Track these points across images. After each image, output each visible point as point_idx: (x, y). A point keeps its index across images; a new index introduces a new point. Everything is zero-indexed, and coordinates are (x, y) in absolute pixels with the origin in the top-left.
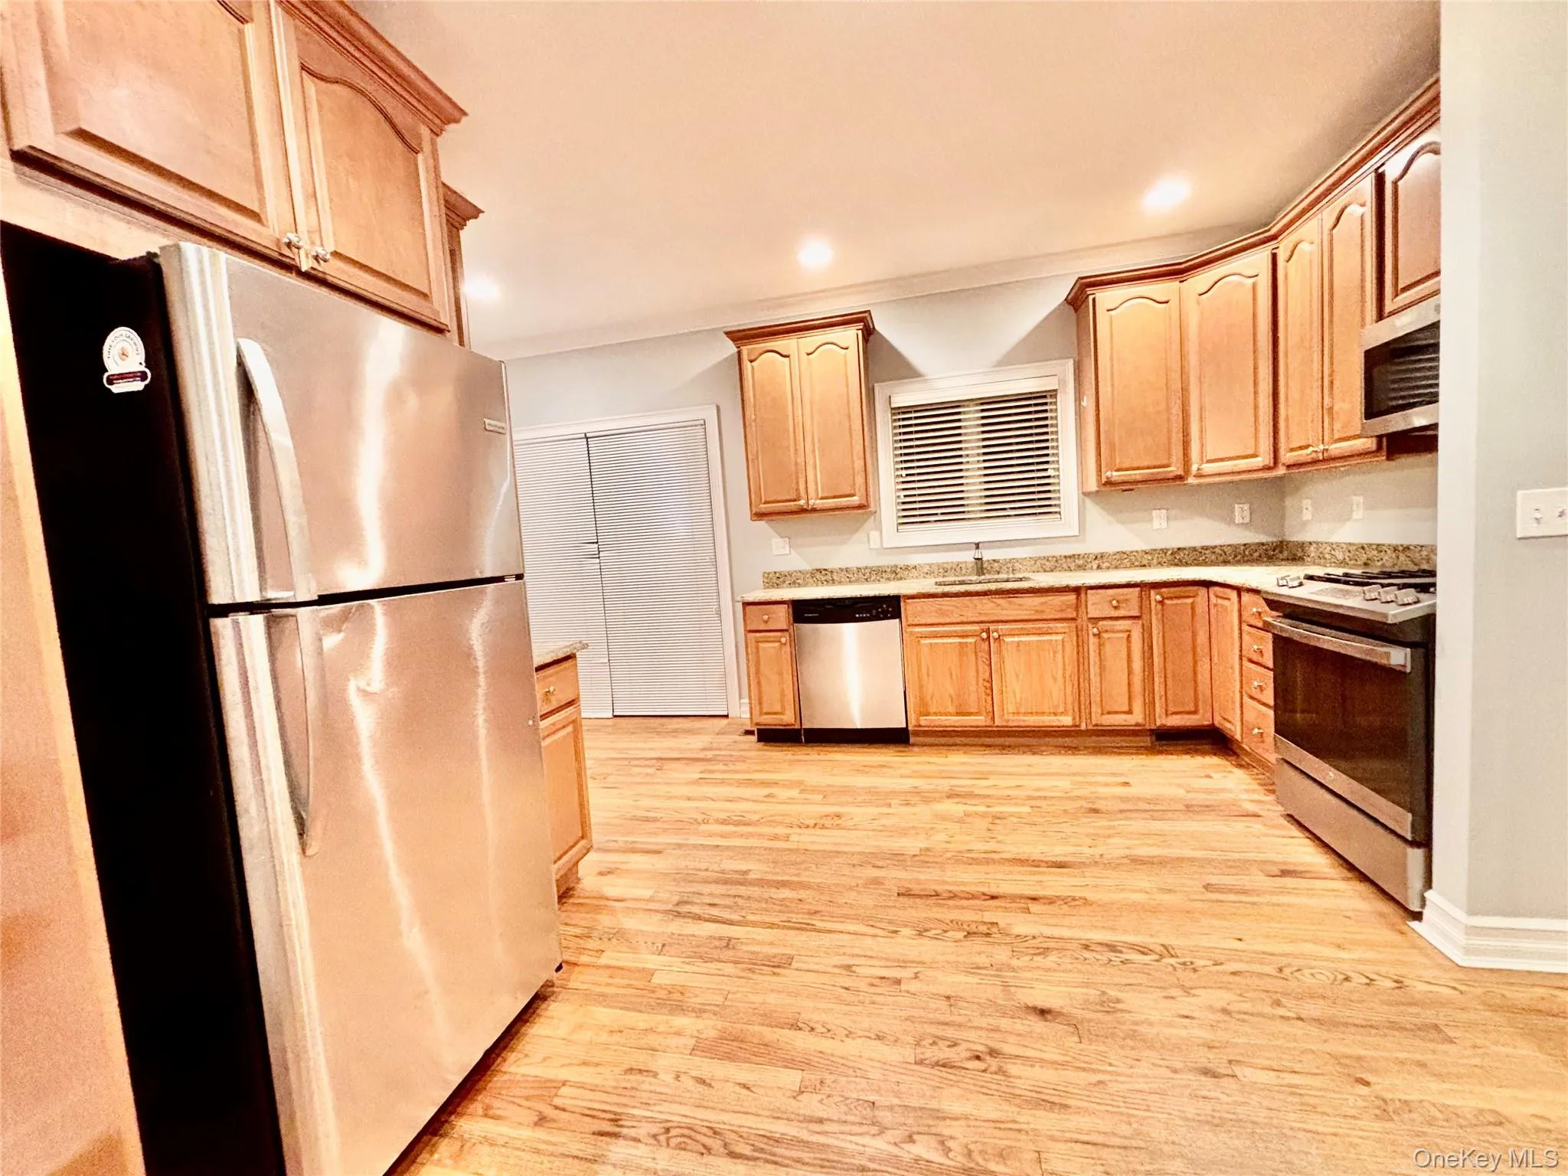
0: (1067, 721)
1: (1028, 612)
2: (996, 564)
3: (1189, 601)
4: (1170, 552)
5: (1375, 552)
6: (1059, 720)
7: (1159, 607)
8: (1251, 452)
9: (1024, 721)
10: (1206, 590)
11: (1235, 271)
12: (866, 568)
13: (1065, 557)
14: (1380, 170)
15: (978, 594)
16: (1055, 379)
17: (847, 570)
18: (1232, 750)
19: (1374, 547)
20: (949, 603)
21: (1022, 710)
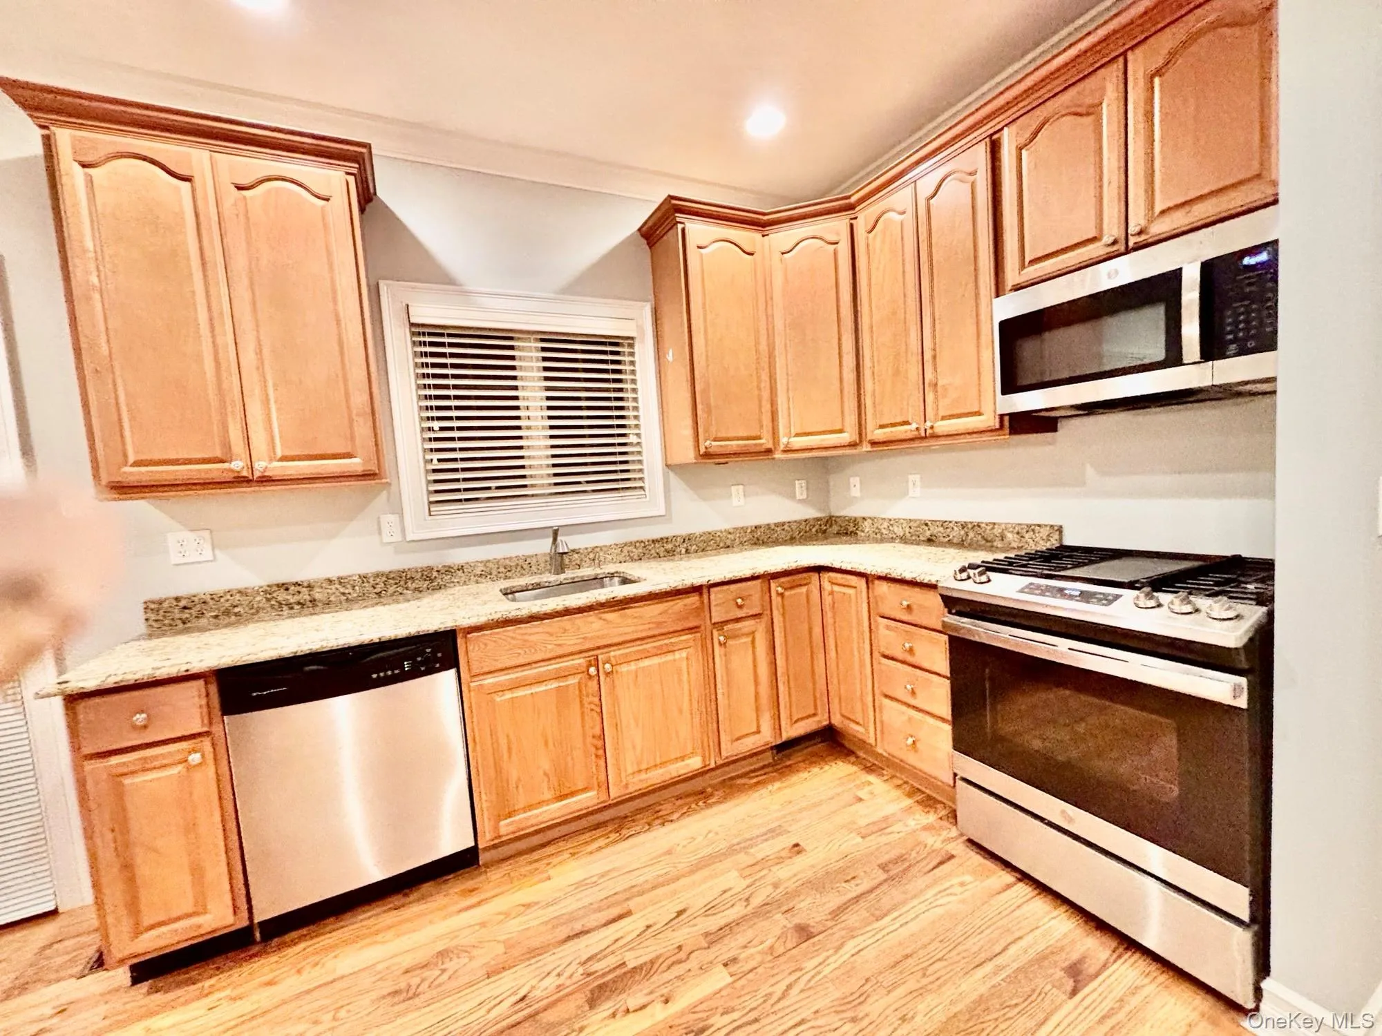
0: (695, 763)
1: (647, 626)
2: (576, 556)
3: (804, 589)
4: (749, 531)
5: (941, 529)
6: (688, 765)
7: (779, 599)
8: (838, 427)
9: (646, 780)
10: (817, 575)
11: (818, 234)
12: (377, 575)
13: (653, 541)
14: (995, 137)
15: (580, 610)
16: (632, 324)
17: (341, 581)
18: (842, 746)
19: (940, 524)
20: (540, 630)
21: (644, 766)
